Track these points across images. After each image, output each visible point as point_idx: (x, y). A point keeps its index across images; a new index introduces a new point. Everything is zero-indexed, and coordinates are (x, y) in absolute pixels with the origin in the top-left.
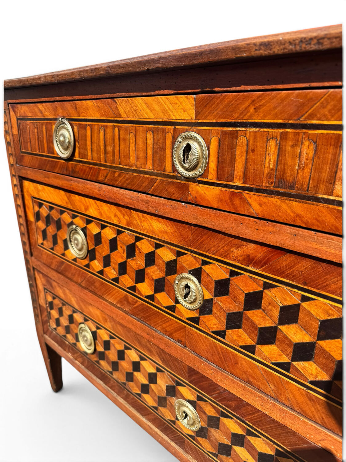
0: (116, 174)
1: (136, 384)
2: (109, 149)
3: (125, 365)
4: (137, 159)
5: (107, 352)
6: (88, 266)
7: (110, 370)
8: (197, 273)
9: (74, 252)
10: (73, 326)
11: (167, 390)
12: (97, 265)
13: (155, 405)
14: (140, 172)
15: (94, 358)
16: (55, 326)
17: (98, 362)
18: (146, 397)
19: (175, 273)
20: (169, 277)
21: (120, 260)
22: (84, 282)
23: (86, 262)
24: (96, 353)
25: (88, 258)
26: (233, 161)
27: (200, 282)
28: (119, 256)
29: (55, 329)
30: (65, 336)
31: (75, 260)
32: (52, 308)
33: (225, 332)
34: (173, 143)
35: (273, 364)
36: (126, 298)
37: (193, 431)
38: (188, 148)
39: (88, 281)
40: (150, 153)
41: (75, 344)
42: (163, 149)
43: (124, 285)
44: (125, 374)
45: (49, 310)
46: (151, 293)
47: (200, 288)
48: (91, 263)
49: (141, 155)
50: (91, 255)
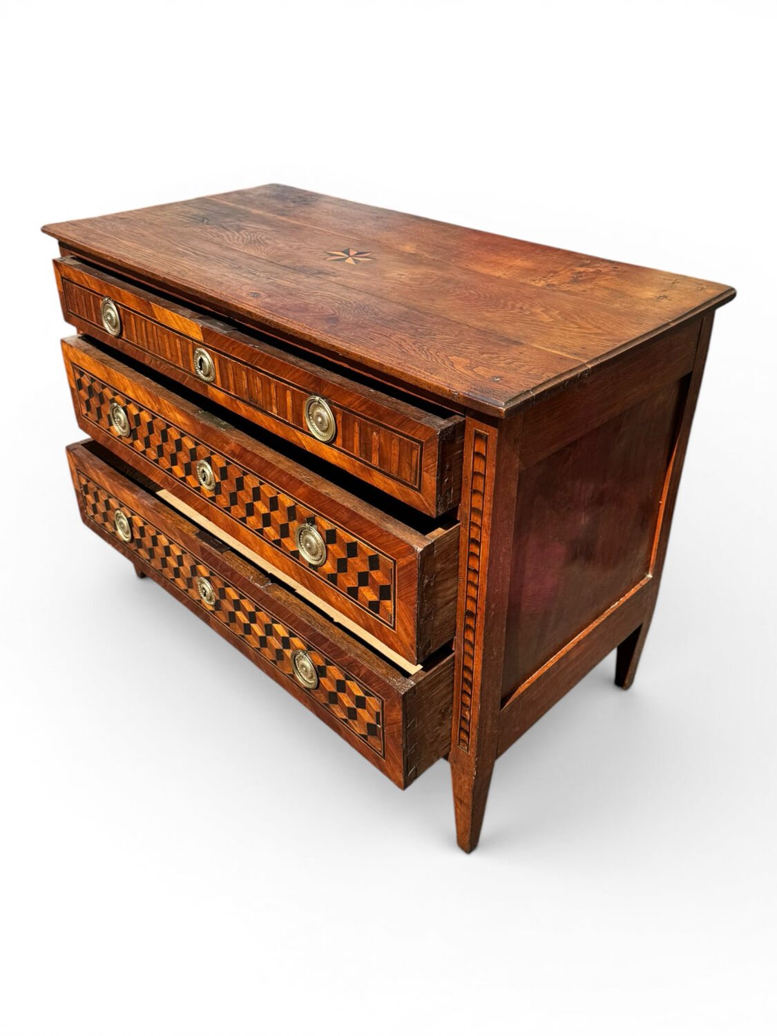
0: (158, 363)
1: (170, 569)
2: (150, 340)
3: (159, 551)
4: (172, 356)
5: (143, 539)
6: (132, 444)
7: (149, 558)
8: (209, 460)
9: (117, 429)
10: (110, 512)
11: (191, 570)
12: (139, 445)
13: (186, 588)
14: (175, 366)
15: (133, 547)
16: (92, 514)
17: (137, 551)
18: (179, 581)
19: (196, 460)
20: (193, 462)
21: (158, 443)
22: (131, 461)
23: (130, 441)
24: (135, 540)
25: (131, 437)
26: (228, 378)
27: (212, 468)
28: (156, 439)
29: (93, 516)
30: (104, 525)
31: (120, 437)
32: (87, 493)
33: (230, 508)
34: (194, 355)
35: (256, 530)
36: (166, 479)
37: (212, 605)
38: (201, 360)
39: (134, 460)
40: (180, 354)
41: (114, 533)
42: (188, 355)
43: (163, 466)
44: (160, 559)
45: (84, 495)
46: (184, 476)
47: (212, 473)
48: (135, 442)
49: (174, 354)
50: (133, 434)
